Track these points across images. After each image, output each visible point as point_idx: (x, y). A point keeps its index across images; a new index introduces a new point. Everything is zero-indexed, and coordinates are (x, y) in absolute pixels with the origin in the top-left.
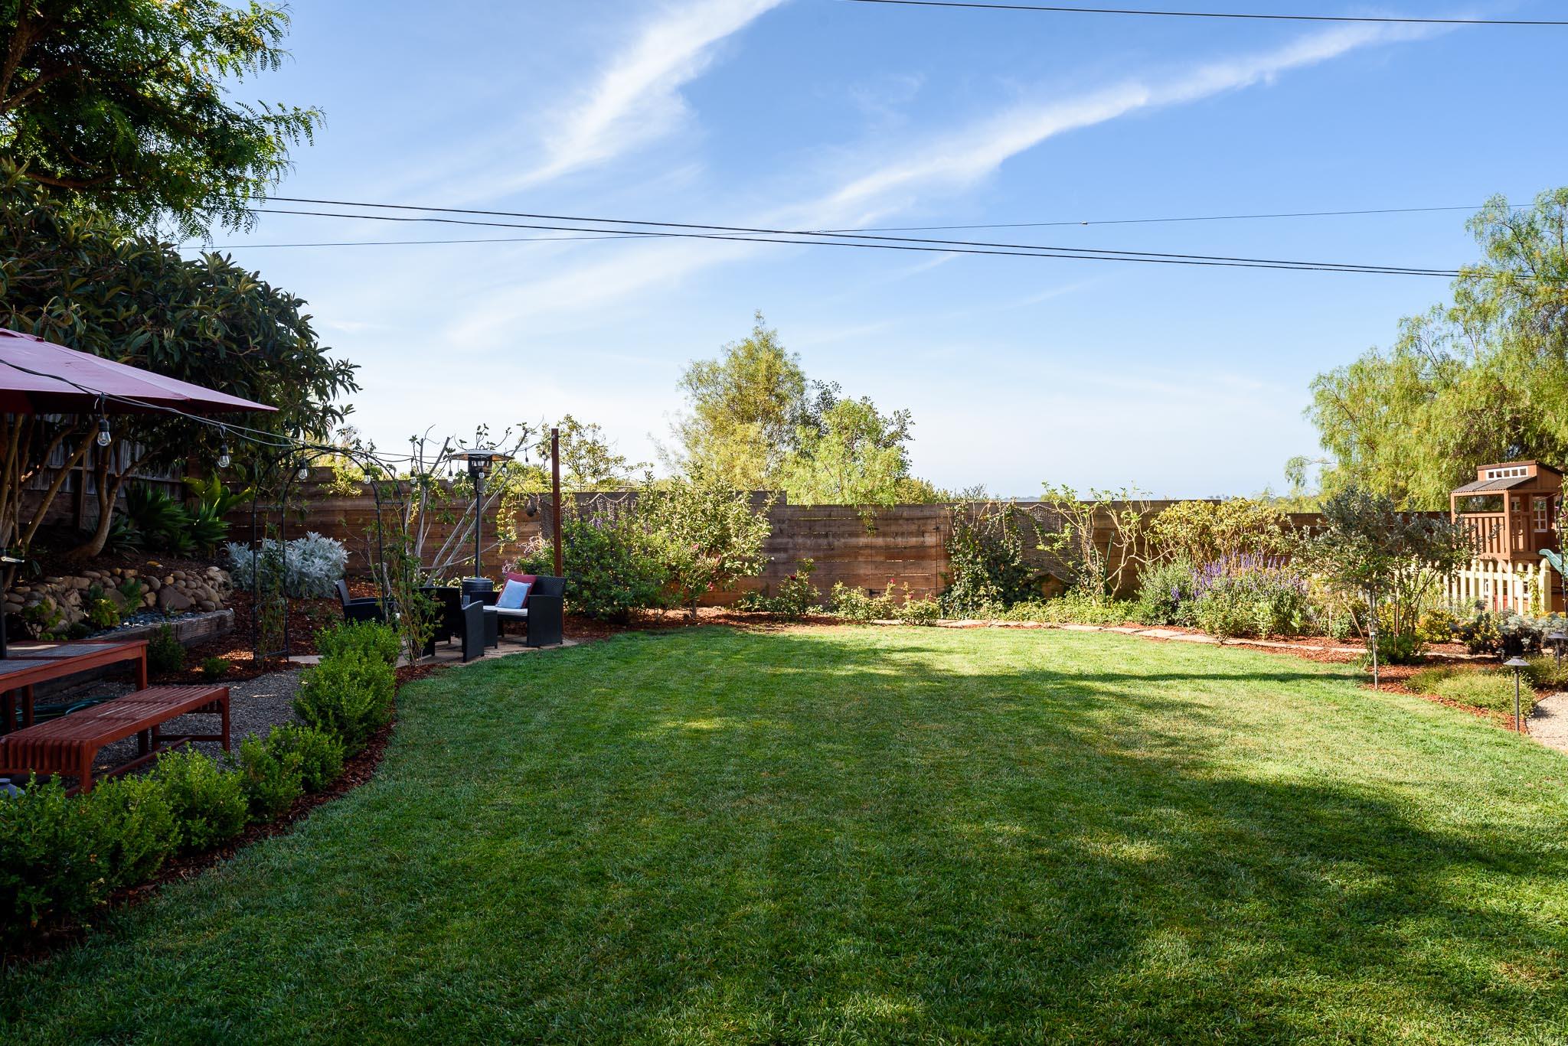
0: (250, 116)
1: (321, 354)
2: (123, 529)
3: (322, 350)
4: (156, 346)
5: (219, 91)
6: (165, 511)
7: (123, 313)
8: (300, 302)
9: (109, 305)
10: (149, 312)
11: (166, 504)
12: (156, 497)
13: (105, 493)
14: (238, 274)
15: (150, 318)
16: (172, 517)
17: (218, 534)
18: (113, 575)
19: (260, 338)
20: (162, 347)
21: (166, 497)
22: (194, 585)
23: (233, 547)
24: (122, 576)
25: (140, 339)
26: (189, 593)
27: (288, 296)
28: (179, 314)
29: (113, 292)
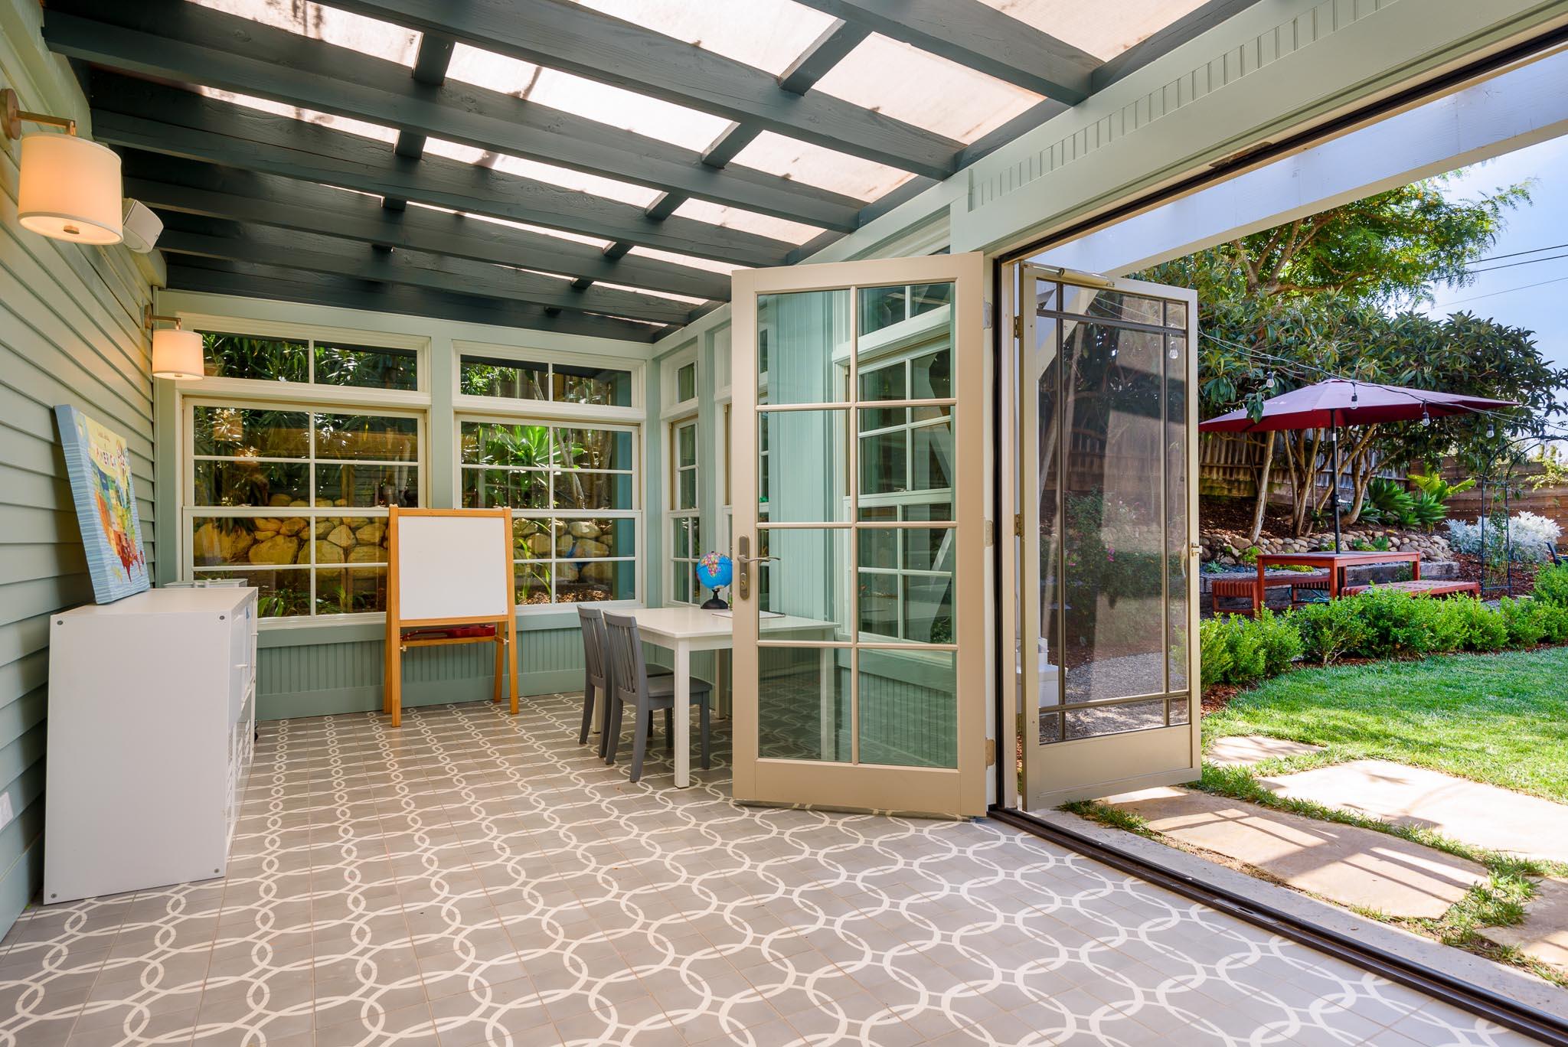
0: (1470, 205)
1: (1547, 367)
2: (1368, 508)
3: (1547, 364)
4: (1420, 379)
5: (1443, 194)
6: (1398, 497)
7: (1395, 362)
8: (1529, 333)
9: (1385, 358)
10: (1413, 358)
11: (1398, 493)
12: (1390, 488)
13: (1359, 483)
14: (1478, 322)
15: (1415, 361)
16: (1402, 501)
17: (1438, 515)
18: (1367, 535)
19: (1497, 363)
20: (1424, 379)
21: (1396, 488)
22: (1424, 545)
23: (1452, 523)
24: (1373, 536)
25: (1406, 375)
26: (1422, 550)
27: (1519, 330)
28: (1433, 357)
29: (1387, 351)
